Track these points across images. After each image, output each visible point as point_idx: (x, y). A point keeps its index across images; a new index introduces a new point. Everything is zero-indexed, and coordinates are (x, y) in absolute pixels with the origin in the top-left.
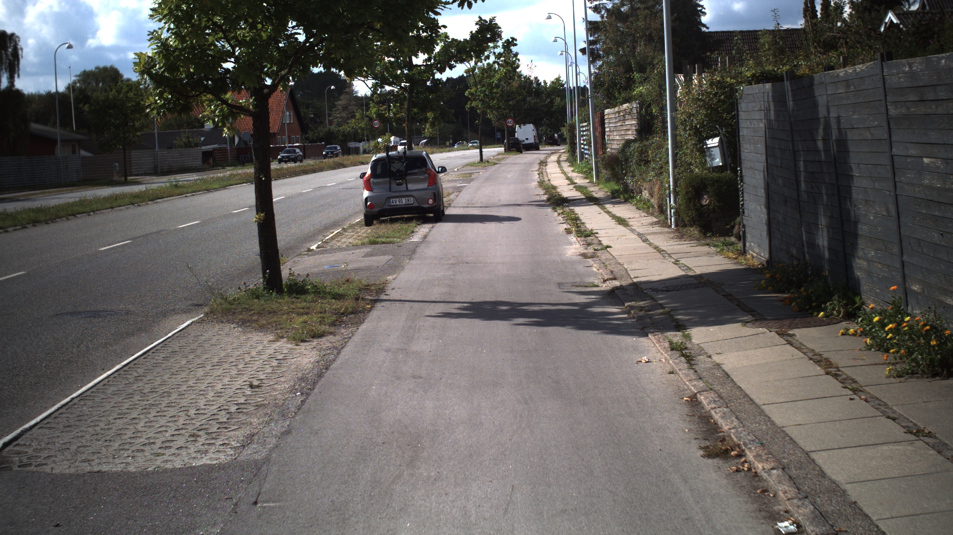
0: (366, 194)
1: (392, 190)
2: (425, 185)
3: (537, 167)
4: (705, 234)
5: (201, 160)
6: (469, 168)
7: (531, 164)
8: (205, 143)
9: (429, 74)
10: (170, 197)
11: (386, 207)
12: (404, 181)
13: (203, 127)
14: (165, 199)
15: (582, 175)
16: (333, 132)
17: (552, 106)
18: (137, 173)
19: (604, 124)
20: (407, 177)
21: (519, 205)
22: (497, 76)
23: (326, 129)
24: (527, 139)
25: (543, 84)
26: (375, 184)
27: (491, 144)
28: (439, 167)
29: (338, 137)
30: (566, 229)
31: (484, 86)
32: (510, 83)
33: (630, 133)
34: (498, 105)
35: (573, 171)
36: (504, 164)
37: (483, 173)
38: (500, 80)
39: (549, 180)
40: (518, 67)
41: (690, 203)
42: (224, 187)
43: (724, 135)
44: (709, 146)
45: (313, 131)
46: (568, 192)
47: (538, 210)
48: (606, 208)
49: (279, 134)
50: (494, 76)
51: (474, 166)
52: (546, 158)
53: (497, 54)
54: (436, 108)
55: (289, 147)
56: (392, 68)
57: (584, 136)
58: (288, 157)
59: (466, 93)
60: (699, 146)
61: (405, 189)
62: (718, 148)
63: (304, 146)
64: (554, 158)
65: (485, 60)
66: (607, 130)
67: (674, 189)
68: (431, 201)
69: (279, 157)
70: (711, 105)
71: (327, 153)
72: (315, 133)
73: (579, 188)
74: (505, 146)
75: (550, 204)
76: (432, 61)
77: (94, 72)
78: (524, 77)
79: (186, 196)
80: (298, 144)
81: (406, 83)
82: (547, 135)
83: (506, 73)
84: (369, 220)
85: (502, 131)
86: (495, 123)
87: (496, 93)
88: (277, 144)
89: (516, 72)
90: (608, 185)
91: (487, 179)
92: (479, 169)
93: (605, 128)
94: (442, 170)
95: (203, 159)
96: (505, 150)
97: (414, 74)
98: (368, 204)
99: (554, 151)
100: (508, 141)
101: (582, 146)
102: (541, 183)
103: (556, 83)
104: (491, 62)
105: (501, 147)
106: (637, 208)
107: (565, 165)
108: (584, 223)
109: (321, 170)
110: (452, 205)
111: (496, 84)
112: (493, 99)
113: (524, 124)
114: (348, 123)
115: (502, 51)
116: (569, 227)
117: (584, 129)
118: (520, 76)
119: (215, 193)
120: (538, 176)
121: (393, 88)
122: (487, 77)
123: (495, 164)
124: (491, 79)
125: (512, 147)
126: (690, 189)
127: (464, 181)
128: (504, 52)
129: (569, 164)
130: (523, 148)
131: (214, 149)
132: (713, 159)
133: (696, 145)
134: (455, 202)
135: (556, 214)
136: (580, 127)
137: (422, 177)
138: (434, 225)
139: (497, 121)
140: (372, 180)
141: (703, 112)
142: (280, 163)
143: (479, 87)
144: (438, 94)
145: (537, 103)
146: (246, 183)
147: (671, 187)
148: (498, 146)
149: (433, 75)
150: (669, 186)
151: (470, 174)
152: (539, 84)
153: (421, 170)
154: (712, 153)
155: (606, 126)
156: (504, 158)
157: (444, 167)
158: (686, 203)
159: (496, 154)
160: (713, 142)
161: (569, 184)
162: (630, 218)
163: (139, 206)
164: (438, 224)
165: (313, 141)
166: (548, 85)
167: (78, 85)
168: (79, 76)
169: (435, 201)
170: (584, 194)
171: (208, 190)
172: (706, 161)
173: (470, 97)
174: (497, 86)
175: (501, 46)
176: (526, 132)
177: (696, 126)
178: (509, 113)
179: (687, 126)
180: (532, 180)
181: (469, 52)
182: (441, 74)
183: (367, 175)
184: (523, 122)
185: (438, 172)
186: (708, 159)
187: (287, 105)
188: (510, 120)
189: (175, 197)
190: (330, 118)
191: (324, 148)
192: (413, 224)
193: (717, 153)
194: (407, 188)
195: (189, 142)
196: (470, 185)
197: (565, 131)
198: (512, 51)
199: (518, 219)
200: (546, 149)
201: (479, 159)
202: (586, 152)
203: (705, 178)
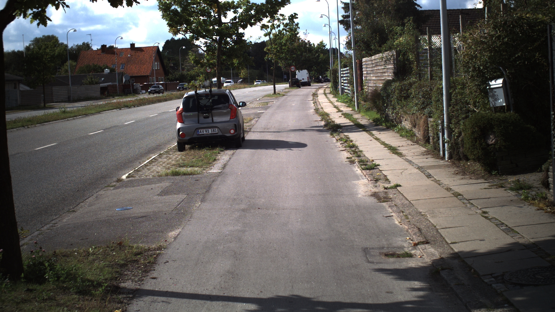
0: (179, 125)
1: (200, 123)
2: (227, 118)
3: (311, 98)
4: (490, 172)
5: (100, 92)
6: (267, 98)
7: (307, 95)
8: (104, 82)
9: (234, 29)
10: (55, 120)
11: (195, 136)
12: (211, 114)
13: (103, 72)
14: (51, 122)
15: (345, 104)
16: (184, 75)
17: (319, 59)
18: (56, 101)
19: (362, 68)
20: (213, 111)
21: (303, 130)
22: (285, 38)
23: (180, 73)
24: (303, 79)
25: (312, 45)
26: (186, 117)
27: (280, 82)
28: (240, 103)
29: (187, 78)
30: (348, 158)
31: (276, 44)
32: (293, 44)
33: (386, 75)
34: (285, 57)
35: (337, 101)
36: (289, 95)
37: (276, 102)
38: (287, 41)
39: (322, 108)
40: (298, 33)
41: (476, 142)
42: (99, 112)
43: (508, 76)
44: (492, 87)
45: (172, 74)
46: (339, 120)
47: (319, 135)
48: (373, 135)
49: (150, 76)
50: (283, 38)
51: (270, 97)
52: (316, 91)
53: (285, 24)
54: (239, 56)
55: (157, 84)
56: (205, 24)
57: (344, 77)
58: (154, 90)
59: (265, 49)
60: (482, 87)
61: (211, 122)
62: (502, 89)
63: (166, 83)
64: (321, 91)
65: (277, 28)
66: (364, 72)
67: (448, 126)
68: (232, 131)
69: (149, 90)
70: (494, 48)
71: (180, 88)
72: (173, 75)
73: (346, 115)
74: (290, 84)
75: (328, 129)
76: (237, 20)
77: (42, 38)
78: (302, 40)
79: (68, 120)
80: (162, 82)
81: (216, 36)
82: (315, 76)
83: (290, 36)
84: (181, 147)
85: (288, 75)
86: (283, 69)
87: (284, 49)
88: (149, 82)
89: (296, 36)
90: (369, 113)
91: (279, 107)
92: (273, 99)
93: (362, 72)
94: (242, 104)
95: (101, 92)
96: (290, 86)
97: (223, 29)
98: (181, 133)
99: (320, 87)
100: (292, 80)
101: (342, 84)
102: (317, 110)
103: (320, 45)
104: (281, 29)
105: (287, 84)
106: (401, 136)
107: (331, 96)
108: (361, 151)
109: (171, 99)
110: (252, 130)
111: (284, 43)
112: (282, 53)
113: (302, 70)
114: (193, 69)
115: (288, 22)
116: (349, 155)
117: (344, 72)
118: (299, 39)
119: (90, 117)
120: (313, 105)
121: (206, 41)
122: (279, 39)
123: (284, 95)
124: (281, 40)
125: (294, 84)
126: (476, 129)
127: (263, 108)
128: (289, 23)
129: (333, 96)
130: (301, 85)
131: (108, 86)
132: (496, 100)
133: (480, 86)
134: (255, 127)
135: (334, 140)
136: (341, 71)
137: (225, 111)
138: (235, 151)
139: (285, 68)
140: (183, 113)
141: (487, 54)
142: (149, 94)
143: (273, 45)
144: (241, 45)
145: (309, 56)
146: (116, 109)
147: (445, 123)
148: (285, 83)
149: (237, 30)
150: (443, 122)
151: (267, 103)
152: (310, 45)
153: (225, 105)
154: (496, 94)
155: (363, 70)
156: (289, 91)
157: (244, 102)
158: (472, 142)
159: (284, 88)
160: (497, 83)
161: (337, 112)
162: (399, 147)
163: (28, 128)
164: (239, 151)
165: (172, 80)
166: (316, 46)
167: (32, 46)
168: (33, 41)
169: (236, 131)
170: (352, 122)
171: (86, 115)
172: (489, 101)
173: (267, 51)
174: (285, 45)
175: (288, 19)
176: (302, 75)
177: (479, 68)
178: (292, 63)
179: (469, 67)
180: (310, 108)
181: (265, 13)
182: (244, 30)
183: (180, 110)
184: (300, 68)
185: (240, 106)
186: (490, 99)
187: (155, 58)
188: (293, 67)
189: (59, 121)
190: (183, 67)
191: (177, 84)
192: (217, 150)
193: (501, 94)
194: (213, 121)
195: (92, 81)
196: (267, 111)
197: (328, 74)
198: (294, 22)
199: (304, 145)
200: (315, 86)
201: (273, 92)
202: (345, 88)
203: (491, 119)
